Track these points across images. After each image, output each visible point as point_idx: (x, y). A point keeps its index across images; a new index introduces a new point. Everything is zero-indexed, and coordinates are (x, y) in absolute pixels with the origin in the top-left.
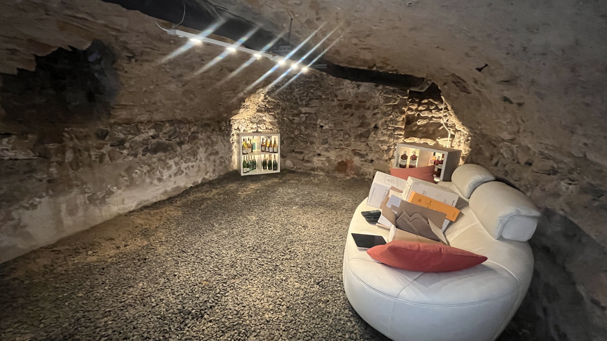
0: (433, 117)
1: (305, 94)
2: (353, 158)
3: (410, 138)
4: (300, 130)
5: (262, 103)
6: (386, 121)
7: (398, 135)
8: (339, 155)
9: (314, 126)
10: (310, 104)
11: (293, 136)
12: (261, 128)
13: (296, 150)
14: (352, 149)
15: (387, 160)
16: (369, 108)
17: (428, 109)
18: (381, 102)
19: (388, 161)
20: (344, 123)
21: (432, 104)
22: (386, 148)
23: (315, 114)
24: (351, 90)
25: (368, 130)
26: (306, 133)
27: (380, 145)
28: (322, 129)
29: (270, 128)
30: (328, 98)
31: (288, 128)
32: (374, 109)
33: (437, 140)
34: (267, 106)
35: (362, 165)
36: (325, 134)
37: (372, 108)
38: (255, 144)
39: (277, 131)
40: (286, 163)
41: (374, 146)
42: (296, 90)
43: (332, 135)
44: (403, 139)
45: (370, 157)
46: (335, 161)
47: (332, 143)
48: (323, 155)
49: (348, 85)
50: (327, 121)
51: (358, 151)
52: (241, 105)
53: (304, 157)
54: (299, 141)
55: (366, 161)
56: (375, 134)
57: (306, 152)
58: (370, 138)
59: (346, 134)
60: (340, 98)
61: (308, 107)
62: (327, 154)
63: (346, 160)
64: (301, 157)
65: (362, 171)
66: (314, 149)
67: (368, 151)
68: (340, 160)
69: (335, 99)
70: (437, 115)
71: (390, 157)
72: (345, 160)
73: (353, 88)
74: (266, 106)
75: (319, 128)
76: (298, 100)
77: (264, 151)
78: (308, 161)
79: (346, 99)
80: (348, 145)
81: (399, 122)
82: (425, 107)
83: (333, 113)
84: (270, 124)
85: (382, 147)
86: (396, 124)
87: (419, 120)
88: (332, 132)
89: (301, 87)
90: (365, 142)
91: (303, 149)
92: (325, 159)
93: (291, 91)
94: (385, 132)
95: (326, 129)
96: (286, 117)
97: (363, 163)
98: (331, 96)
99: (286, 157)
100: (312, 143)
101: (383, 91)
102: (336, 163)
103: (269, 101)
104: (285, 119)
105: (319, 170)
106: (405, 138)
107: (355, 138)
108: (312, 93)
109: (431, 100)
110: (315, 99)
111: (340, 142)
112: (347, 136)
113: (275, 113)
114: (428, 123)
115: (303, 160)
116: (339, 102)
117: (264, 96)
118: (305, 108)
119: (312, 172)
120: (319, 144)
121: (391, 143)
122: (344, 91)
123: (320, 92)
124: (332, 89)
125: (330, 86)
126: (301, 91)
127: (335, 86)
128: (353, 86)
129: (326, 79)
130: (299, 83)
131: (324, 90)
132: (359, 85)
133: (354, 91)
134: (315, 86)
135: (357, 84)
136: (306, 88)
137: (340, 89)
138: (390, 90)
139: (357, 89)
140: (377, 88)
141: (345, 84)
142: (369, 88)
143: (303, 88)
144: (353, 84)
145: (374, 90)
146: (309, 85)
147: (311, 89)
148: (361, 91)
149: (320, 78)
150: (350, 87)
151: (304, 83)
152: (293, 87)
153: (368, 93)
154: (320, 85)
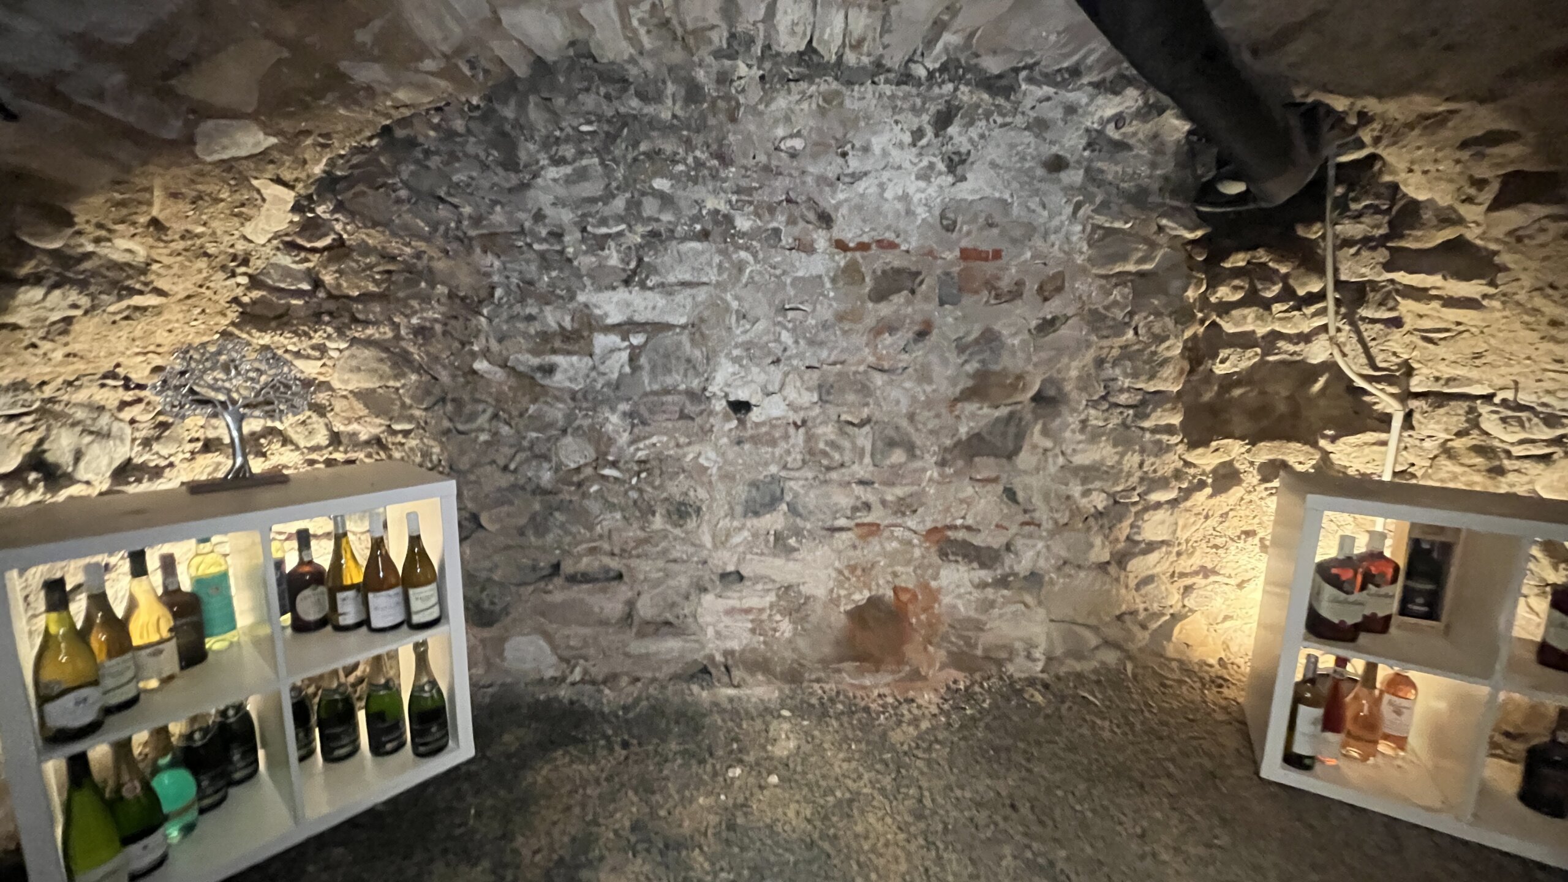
0: (1276, 335)
1: (619, 204)
2: (936, 577)
3: (1214, 444)
4: (600, 440)
5: (286, 260)
6: (1100, 362)
7: (1155, 430)
8: (853, 569)
9: (691, 409)
10: (653, 270)
11: (546, 477)
12: (286, 441)
13: (568, 567)
14: (929, 525)
15: (1103, 567)
16: (1016, 293)
17: (1252, 299)
18: (1079, 260)
19: (1113, 569)
20: (879, 379)
21: (1268, 275)
22: (1099, 501)
23: (696, 328)
24: (913, 186)
25: (1011, 415)
26: (641, 455)
27: (1076, 490)
28: (742, 422)
29: (364, 432)
30: (777, 232)
31: (505, 430)
32: (1045, 294)
33: (1322, 443)
34: (328, 278)
35: (988, 605)
36: (766, 451)
37: (1031, 286)
38: (220, 582)
39: (426, 454)
40: (508, 654)
41: (1046, 497)
42: (553, 172)
43: (811, 453)
44: (1181, 449)
45: (1025, 561)
46: (835, 601)
47: (811, 499)
48: (758, 579)
49: (896, 156)
50: (776, 373)
51: (961, 535)
52: (31, 252)
53: (631, 604)
54: (594, 506)
55: (1002, 582)
56: (1045, 432)
57: (646, 568)
58: (1025, 459)
59: (891, 444)
60: (849, 230)
61: (643, 286)
62: (782, 570)
63: (895, 590)
64: (612, 604)
65: (985, 639)
66: (702, 546)
67: (1014, 529)
68: (861, 597)
69: (821, 240)
70: (1295, 325)
71: (1121, 545)
72: (890, 593)
73: (925, 176)
74: (317, 284)
75: (727, 418)
76: (572, 241)
77: (322, 623)
78: (665, 627)
79: (890, 236)
80: (904, 507)
81: (1165, 362)
82: (1242, 288)
83: (812, 321)
84: (360, 409)
85: (1084, 502)
86: (1152, 377)
87: (1223, 353)
88: (810, 438)
89: (581, 153)
90: (995, 480)
91: (624, 553)
92: (771, 597)
93: (514, 179)
94: (1095, 418)
95: (771, 423)
96: (486, 353)
97: (990, 593)
98: (792, 221)
99: (506, 611)
100: (681, 512)
101: (1089, 198)
102: (838, 619)
103: (340, 242)
104: (481, 365)
105: (738, 674)
106: (1193, 445)
107: (942, 463)
108: (666, 200)
109: (1262, 256)
110: (684, 239)
111: (858, 490)
112: (898, 456)
113: (396, 327)
114: (1263, 363)
115: (628, 617)
116: (842, 259)
117: (297, 208)
118: (622, 294)
119: (695, 688)
120: (731, 514)
121: (1129, 474)
122: (870, 191)
123: (722, 194)
124: (795, 173)
125: (780, 159)
126: (587, 185)
127: (815, 156)
128: (925, 163)
129: (754, 110)
130: (569, 130)
131: (744, 183)
132: (956, 158)
133: (932, 191)
134: (680, 151)
135: (944, 149)
136: (618, 165)
137: (847, 180)
138: (1122, 193)
139: (950, 179)
140: (1059, 181)
141: (877, 149)
142: (1014, 178)
143: (602, 163)
144: (922, 147)
145: (1044, 186)
146: (643, 147)
147: (656, 174)
148: (974, 191)
149: (713, 103)
150: (907, 165)
151: (607, 134)
152: (523, 156)
153: (1012, 204)
154: (721, 146)
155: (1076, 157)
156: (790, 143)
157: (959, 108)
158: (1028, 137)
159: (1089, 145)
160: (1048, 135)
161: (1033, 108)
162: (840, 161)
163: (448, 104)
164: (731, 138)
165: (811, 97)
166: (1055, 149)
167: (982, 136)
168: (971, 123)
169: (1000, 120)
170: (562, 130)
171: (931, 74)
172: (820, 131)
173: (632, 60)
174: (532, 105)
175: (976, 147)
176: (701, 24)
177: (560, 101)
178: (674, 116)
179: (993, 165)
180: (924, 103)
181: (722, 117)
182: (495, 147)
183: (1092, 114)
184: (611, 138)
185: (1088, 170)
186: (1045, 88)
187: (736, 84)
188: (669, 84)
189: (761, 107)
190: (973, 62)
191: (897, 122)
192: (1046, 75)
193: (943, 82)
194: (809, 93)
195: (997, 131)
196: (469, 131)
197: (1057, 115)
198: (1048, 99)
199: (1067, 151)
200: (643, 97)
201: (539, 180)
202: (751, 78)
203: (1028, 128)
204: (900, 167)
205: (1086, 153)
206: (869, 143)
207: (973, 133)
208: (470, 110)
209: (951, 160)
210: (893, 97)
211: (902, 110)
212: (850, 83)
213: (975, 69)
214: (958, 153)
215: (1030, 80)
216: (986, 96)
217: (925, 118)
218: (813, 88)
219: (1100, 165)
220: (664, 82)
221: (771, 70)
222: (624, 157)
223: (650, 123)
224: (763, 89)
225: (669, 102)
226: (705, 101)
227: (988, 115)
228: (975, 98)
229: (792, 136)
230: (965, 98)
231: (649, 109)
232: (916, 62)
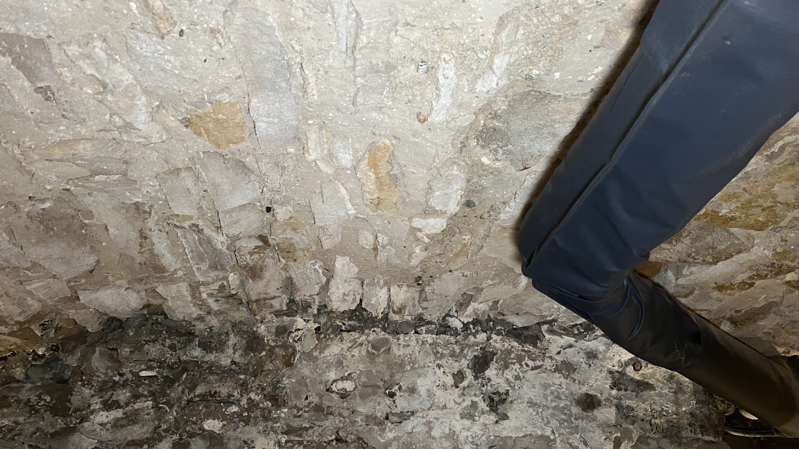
42: (103, 417)
49: (441, 396)
73: (469, 415)
89: (136, 397)
93: (60, 423)
101: (627, 435)
108: (216, 441)
122: (417, 430)
123: (272, 435)
124: (346, 413)
125: (331, 400)
126: (136, 428)
127: (364, 397)
128: (468, 403)
129: (309, 356)
130: (130, 376)
131: (296, 423)
132: (496, 398)
133: (477, 429)
134: (236, 394)
135: (484, 389)
136: (171, 407)
137: (395, 419)
138: (657, 428)
139: (493, 417)
140: (594, 419)
141: (422, 391)
142: (553, 415)
143: (156, 407)
144: (464, 388)
145: (582, 424)
146: (199, 390)
147: (209, 416)
148: (517, 429)
149: (272, 350)
150: (451, 404)
151: (166, 378)
152: (76, 400)
153: (554, 440)
154: (275, 388)
155: (605, 395)
156: (340, 385)
157: (493, 354)
158: (558, 379)
159: (614, 385)
160: (576, 376)
161: (559, 353)
162: (388, 401)
163: (14, 354)
164: (286, 381)
165: (361, 345)
166: (585, 389)
167: (517, 378)
168: (506, 366)
169: (531, 363)
170: (121, 375)
171: (466, 326)
172: (368, 373)
173: (200, 319)
174: (97, 354)
175: (513, 388)
176: (262, 296)
177: (125, 351)
178: (233, 362)
179: (532, 404)
180: (462, 350)
181: (278, 363)
182: (49, 393)
183: (611, 359)
184: (170, 382)
185: (619, 407)
186: (566, 338)
187: (293, 335)
188: (232, 336)
189: (316, 354)
190: (500, 317)
191: (439, 366)
192: (565, 329)
193: (477, 332)
194: (360, 341)
195: (530, 373)
196: (27, 377)
197: (579, 359)
198: (571, 346)
199: (595, 390)
200: (206, 346)
201: (86, 424)
202: (309, 330)
203: (557, 369)
204: (445, 407)
205: (614, 392)
206: (415, 383)
207: (509, 374)
208: (34, 359)
209: (492, 400)
210: (434, 344)
211: (443, 356)
212: (396, 333)
213: (503, 322)
214: (498, 393)
215: (552, 332)
216: (515, 344)
217: (464, 363)
218: (364, 337)
219: (628, 402)
220: (227, 334)
221: (325, 324)
222: (179, 399)
223: (210, 368)
224: (318, 339)
225: (231, 351)
226: (264, 350)
227: (520, 359)
228: (506, 345)
229: (342, 379)
230: (498, 346)
231: (211, 357)
232: (452, 316)
